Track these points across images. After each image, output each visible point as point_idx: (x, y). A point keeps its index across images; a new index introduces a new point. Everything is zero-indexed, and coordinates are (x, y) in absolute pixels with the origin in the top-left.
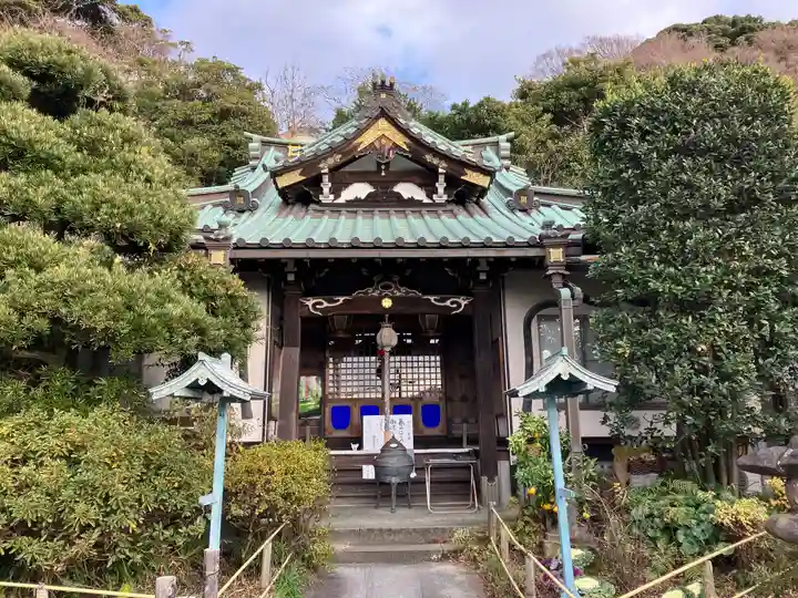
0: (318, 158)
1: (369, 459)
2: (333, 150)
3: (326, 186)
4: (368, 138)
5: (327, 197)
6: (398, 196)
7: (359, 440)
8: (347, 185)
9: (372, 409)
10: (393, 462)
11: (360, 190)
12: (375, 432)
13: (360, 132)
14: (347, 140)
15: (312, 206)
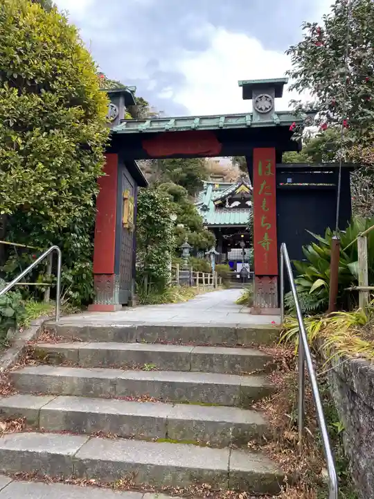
0: (225, 196)
1: (239, 274)
2: (230, 194)
3: (227, 203)
4: (238, 191)
5: (227, 206)
6: (247, 205)
7: (236, 269)
8: (233, 202)
9: (240, 262)
10: (243, 272)
11: (237, 203)
12: (239, 267)
13: (237, 189)
14: (233, 191)
15: (224, 208)
